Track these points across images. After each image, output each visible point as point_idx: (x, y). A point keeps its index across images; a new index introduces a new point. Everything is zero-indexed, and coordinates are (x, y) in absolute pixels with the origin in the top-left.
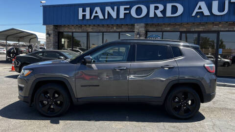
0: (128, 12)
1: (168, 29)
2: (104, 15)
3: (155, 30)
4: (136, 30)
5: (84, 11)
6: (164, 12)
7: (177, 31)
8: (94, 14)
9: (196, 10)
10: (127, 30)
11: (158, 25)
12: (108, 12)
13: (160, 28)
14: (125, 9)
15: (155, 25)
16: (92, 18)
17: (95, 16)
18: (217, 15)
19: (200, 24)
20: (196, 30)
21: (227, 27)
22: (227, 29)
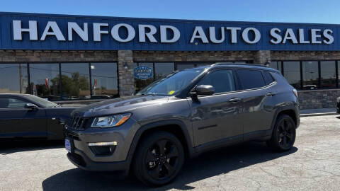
0: (107, 32)
1: (161, 58)
2: (66, 35)
3: (144, 60)
4: (121, 60)
5: (25, 25)
6: (157, 35)
7: (171, 62)
8: (46, 33)
9: (194, 36)
10: (103, 59)
11: (148, 53)
12: (73, 31)
13: (150, 58)
14: (102, 28)
15: (144, 53)
16: (43, 38)
17: (47, 36)
18: (215, 43)
19: (196, 53)
20: (192, 60)
21: (222, 57)
22: (222, 59)
